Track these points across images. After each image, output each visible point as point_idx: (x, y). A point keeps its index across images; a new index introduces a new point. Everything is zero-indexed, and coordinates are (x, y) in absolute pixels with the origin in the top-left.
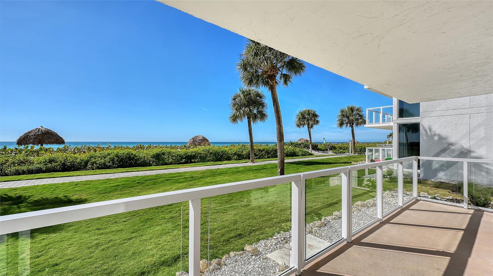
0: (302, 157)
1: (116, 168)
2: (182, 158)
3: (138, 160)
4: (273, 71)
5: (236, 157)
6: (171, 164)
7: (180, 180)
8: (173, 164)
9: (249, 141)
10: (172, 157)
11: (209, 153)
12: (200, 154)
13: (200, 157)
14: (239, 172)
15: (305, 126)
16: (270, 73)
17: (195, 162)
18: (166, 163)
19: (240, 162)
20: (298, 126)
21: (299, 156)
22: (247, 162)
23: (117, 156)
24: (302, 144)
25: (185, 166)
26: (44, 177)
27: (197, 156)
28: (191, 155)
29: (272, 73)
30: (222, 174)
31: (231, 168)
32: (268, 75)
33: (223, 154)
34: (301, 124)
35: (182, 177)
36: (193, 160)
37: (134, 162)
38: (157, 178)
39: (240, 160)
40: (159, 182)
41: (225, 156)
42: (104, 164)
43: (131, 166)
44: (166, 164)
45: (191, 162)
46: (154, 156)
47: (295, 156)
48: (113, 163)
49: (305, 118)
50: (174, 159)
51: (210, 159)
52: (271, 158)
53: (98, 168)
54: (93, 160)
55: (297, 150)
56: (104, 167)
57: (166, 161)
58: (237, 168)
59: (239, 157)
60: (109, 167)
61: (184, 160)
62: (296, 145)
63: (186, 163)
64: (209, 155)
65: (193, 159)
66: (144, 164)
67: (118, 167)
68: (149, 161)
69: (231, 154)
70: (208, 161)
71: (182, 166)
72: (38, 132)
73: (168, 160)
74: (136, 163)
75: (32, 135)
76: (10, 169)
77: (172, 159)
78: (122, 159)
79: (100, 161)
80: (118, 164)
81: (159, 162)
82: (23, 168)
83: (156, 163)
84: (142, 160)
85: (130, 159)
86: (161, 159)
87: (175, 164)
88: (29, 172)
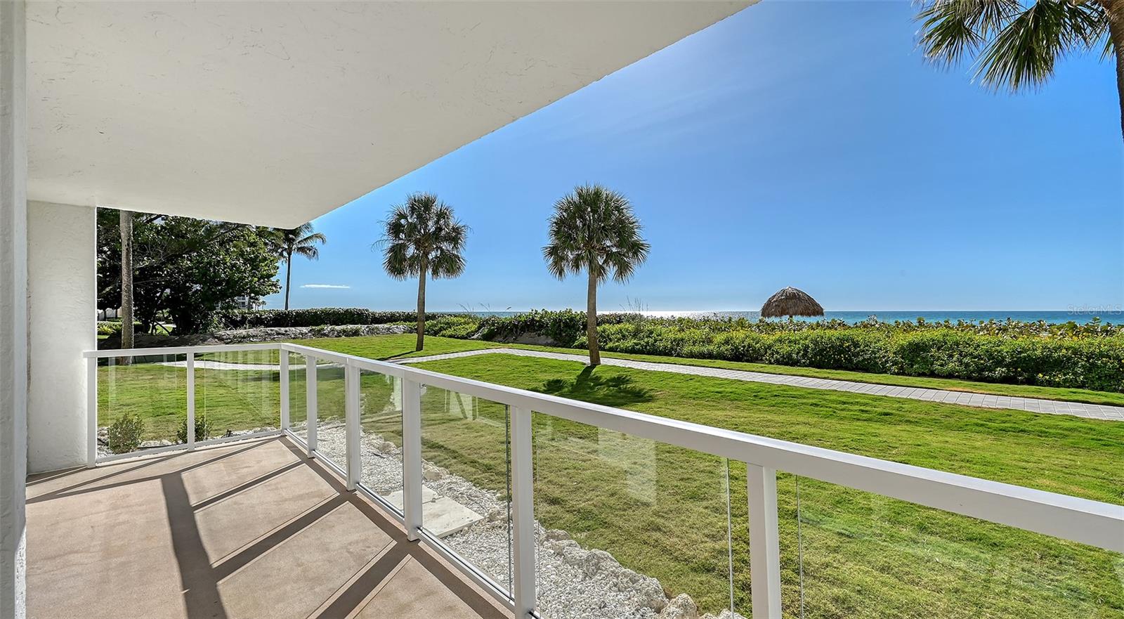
1: (806, 366)
2: (1000, 363)
3: (857, 354)
6: (950, 376)
8: (958, 377)
18: (932, 371)
23: (817, 343)
26: (697, 364)
36: (1041, 375)
40: (790, 404)
42: (790, 355)
43: (838, 366)
44: (933, 374)
45: (1031, 381)
46: (903, 348)
48: (805, 355)
50: (967, 365)
53: (778, 362)
56: (788, 361)
57: (936, 367)
60: (794, 363)
61: (1000, 371)
65: (1045, 373)
66: (869, 366)
67: (812, 365)
71: (1025, 391)
72: (782, 296)
73: (942, 365)
74: (850, 361)
75: (775, 301)
76: (686, 349)
77: (961, 362)
78: (823, 350)
79: (785, 349)
80: (812, 358)
81: (912, 367)
82: (696, 349)
83: (899, 369)
84: (867, 357)
85: (840, 350)
86: (923, 358)
87: (969, 378)
88: (702, 356)
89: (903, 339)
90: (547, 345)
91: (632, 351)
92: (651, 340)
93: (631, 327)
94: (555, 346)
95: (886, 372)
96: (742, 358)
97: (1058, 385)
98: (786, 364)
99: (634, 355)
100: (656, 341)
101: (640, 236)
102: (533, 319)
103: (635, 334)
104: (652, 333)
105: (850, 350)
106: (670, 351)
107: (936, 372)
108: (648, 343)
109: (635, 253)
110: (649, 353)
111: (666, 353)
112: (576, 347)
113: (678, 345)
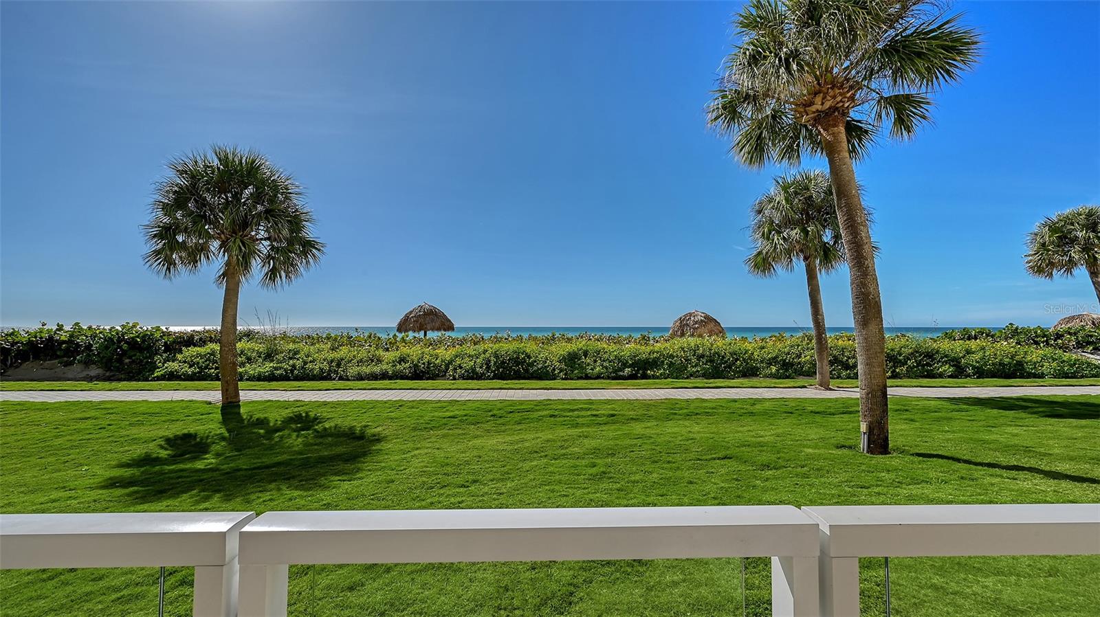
0: (1053, 381)
1: (490, 379)
2: (625, 365)
3: (531, 365)
4: (834, 97)
5: (774, 369)
6: (598, 377)
7: (580, 420)
8: (603, 378)
9: (811, 325)
10: (604, 361)
11: (694, 355)
12: (672, 356)
13: (671, 365)
14: (752, 414)
15: (1076, 271)
16: (822, 104)
17: (654, 377)
18: (586, 375)
19: (781, 383)
20: (1038, 270)
21: (1042, 376)
22: (805, 387)
23: (496, 356)
24: (1070, 334)
25: (624, 385)
27: (663, 362)
28: (647, 359)
29: (828, 105)
30: (697, 414)
31: (735, 401)
32: (814, 112)
33: (737, 360)
34: (1051, 264)
35: (589, 413)
36: (650, 371)
37: (523, 369)
38: (537, 408)
39: (787, 377)
40: (532, 419)
41: (741, 365)
42: (473, 370)
43: (518, 376)
44: (587, 377)
45: (645, 377)
46: (564, 357)
47: (1022, 377)
48: (488, 368)
49: (1074, 240)
50: (606, 368)
51: (697, 371)
52: (909, 377)
53: (463, 377)
54: (458, 361)
55: (1034, 354)
56: (473, 375)
57: (589, 371)
58: (755, 402)
59: (787, 370)
60: (479, 377)
61: (627, 371)
62: (1036, 336)
63: (632, 377)
64: (694, 360)
65: (652, 369)
66: (544, 375)
67: (496, 377)
68: (554, 370)
69: (762, 362)
70: (691, 375)
71: (618, 384)
72: (420, 311)
73: (592, 369)
74: (527, 371)
75: (412, 317)
76: (353, 371)
77: (602, 365)
78: (503, 362)
79: (468, 364)
80: (495, 371)
81: (573, 372)
82: (366, 370)
83: (566, 374)
84: (540, 366)
85: (517, 361)
86: (579, 365)
87: (609, 378)
88: (374, 377)
89: (563, 349)
90: (90, 379)
91: (271, 378)
92: (299, 363)
93: (261, 348)
94: (109, 379)
95: (555, 379)
96: (423, 376)
97: (658, 378)
98: (472, 378)
99: (274, 383)
100: (305, 363)
101: (310, 232)
102: (51, 339)
103: (269, 356)
104: (296, 353)
105: (525, 361)
106: (329, 374)
107: (589, 375)
108: (294, 366)
109: (305, 253)
110: (297, 379)
111: (323, 377)
112: (158, 379)
113: (339, 365)
